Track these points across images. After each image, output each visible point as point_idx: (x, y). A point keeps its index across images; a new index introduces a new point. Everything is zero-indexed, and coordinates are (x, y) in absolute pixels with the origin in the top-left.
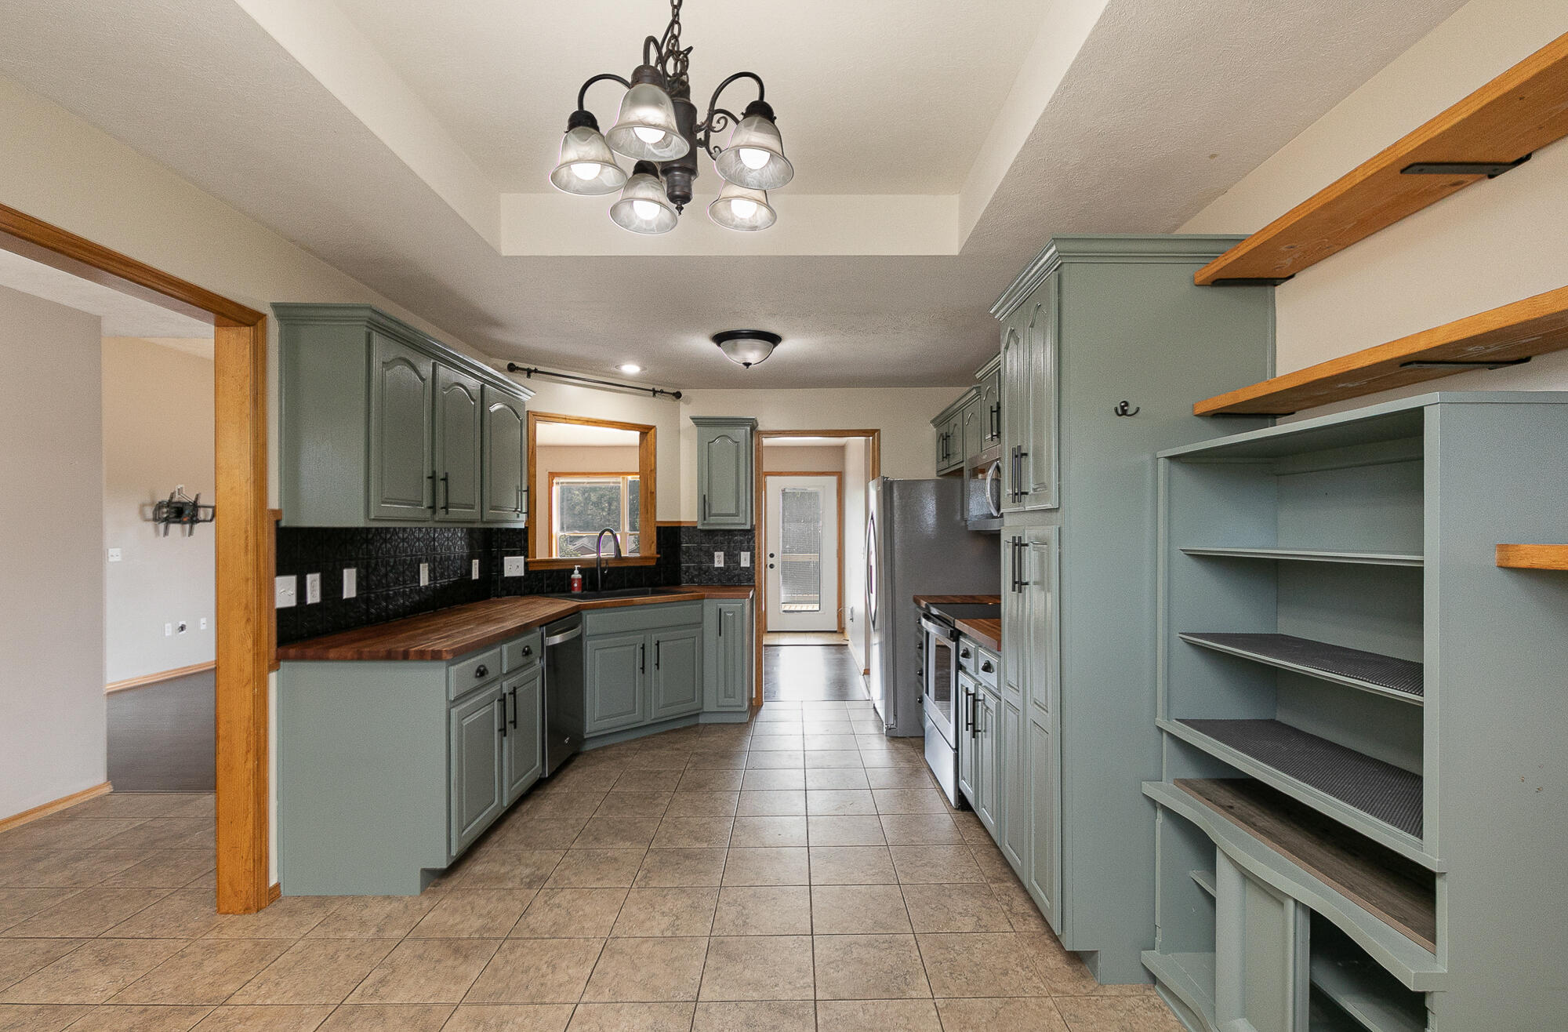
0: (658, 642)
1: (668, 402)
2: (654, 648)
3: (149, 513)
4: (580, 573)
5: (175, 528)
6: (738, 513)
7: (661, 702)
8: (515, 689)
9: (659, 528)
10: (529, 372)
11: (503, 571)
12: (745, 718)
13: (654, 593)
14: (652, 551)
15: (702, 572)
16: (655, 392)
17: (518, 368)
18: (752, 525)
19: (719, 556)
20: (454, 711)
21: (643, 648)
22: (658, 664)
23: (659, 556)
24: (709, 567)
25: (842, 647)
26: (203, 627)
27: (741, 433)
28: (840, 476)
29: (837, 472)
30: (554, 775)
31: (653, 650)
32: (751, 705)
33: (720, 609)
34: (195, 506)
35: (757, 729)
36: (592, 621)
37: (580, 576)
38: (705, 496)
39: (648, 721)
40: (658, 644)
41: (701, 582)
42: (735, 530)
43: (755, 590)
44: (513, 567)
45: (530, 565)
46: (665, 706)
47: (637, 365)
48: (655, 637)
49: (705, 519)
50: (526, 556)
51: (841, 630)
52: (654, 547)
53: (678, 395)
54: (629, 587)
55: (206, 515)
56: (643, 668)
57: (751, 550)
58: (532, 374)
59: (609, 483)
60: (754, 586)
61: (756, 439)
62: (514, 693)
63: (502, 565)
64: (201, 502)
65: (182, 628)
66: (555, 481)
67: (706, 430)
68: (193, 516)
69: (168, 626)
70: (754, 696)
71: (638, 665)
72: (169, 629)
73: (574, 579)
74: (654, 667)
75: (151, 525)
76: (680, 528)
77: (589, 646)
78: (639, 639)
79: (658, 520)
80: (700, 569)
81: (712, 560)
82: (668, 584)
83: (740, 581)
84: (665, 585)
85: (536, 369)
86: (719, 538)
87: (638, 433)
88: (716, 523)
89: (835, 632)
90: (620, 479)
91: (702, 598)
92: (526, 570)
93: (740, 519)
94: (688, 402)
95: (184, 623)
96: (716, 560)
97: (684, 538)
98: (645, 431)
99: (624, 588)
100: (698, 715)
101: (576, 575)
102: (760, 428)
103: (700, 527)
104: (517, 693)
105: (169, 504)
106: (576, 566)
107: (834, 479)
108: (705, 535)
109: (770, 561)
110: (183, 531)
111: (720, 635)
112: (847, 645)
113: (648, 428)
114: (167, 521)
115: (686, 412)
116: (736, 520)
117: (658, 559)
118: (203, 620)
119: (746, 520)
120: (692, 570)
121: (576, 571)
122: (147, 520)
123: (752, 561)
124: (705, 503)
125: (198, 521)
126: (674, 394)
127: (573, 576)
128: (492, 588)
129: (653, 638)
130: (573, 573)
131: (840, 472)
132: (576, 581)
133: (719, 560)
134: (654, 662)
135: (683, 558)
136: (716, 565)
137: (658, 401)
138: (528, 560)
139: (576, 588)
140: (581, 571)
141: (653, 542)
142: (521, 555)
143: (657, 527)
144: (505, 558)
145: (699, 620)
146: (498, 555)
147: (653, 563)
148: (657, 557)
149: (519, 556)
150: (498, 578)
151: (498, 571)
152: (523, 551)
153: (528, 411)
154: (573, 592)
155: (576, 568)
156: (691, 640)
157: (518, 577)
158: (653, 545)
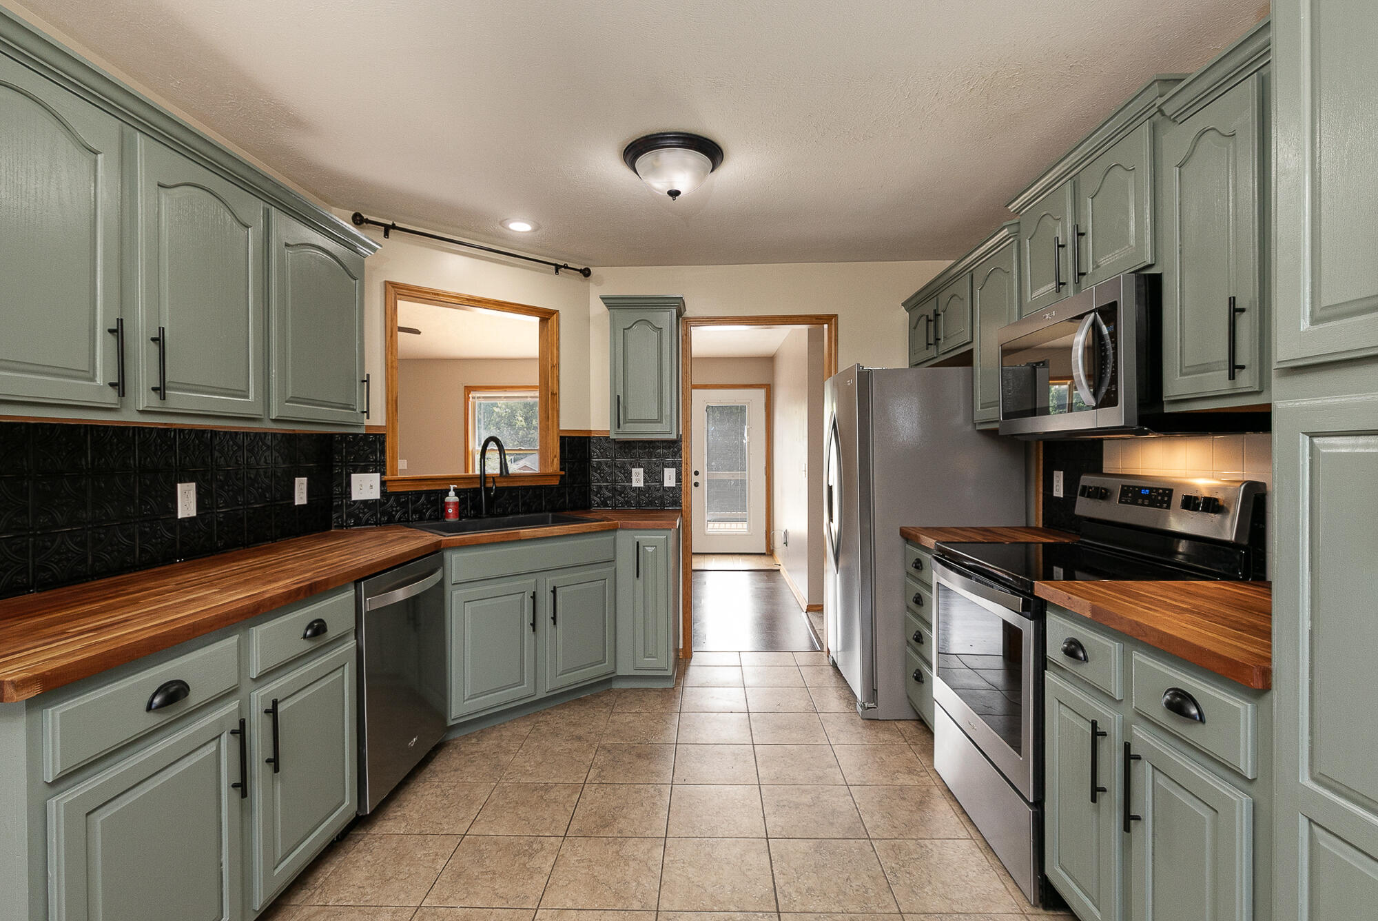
0: (555, 587)
1: (576, 280)
2: (550, 596)
4: (456, 495)
6: (662, 419)
7: (560, 669)
8: (275, 703)
9: (562, 439)
10: (387, 229)
11: (350, 494)
12: (670, 685)
13: (557, 521)
14: (555, 466)
15: (616, 493)
16: (558, 268)
17: (368, 221)
18: (678, 435)
19: (637, 474)
20: (51, 805)
21: (534, 597)
22: (554, 619)
23: (563, 473)
24: (624, 487)
25: (771, 573)
27: (666, 318)
28: (769, 389)
29: (765, 385)
30: (381, 808)
31: (548, 598)
32: (677, 658)
33: (638, 543)
35: (686, 699)
36: (459, 564)
37: (457, 499)
38: (618, 396)
39: (541, 695)
40: (554, 592)
41: (616, 506)
42: (658, 441)
43: (682, 516)
44: (366, 487)
45: (388, 484)
46: (564, 673)
47: (529, 224)
48: (550, 581)
49: (619, 427)
50: (383, 474)
51: (770, 552)
52: (557, 461)
53: (586, 273)
54: (525, 513)
56: (534, 625)
57: (677, 465)
58: (391, 232)
60: (681, 511)
61: (683, 326)
62: (273, 711)
63: (349, 484)
66: (470, 396)
67: (618, 313)
70: (681, 647)
71: (528, 619)
73: (448, 503)
74: (549, 622)
76: (589, 438)
77: (456, 598)
78: (528, 583)
79: (561, 428)
80: (615, 489)
81: (629, 478)
82: (574, 508)
83: (663, 504)
84: (572, 509)
85: (394, 224)
86: (638, 451)
87: (537, 320)
88: (634, 431)
89: (764, 554)
91: (614, 529)
92: (383, 493)
93: (664, 426)
94: (600, 283)
96: (634, 478)
97: (595, 452)
98: (546, 317)
99: (518, 513)
100: (609, 681)
101: (452, 498)
102: (688, 313)
103: (613, 436)
104: (279, 711)
106: (452, 487)
107: (762, 392)
108: (620, 448)
109: (694, 479)
111: (638, 576)
112: (779, 570)
113: (549, 313)
115: (595, 293)
116: (657, 427)
117: (562, 476)
119: (671, 428)
120: (604, 491)
121: (452, 493)
123: (678, 480)
124: (619, 405)
126: (581, 271)
127: (447, 499)
128: (334, 516)
129: (548, 582)
131: (769, 385)
132: (451, 506)
133: (638, 478)
134: (550, 614)
135: (595, 476)
136: (634, 484)
137: (564, 278)
138: (385, 478)
139: (451, 515)
140: (458, 492)
141: (555, 456)
142: (375, 472)
143: (561, 437)
144: (352, 475)
145: (611, 556)
146: (342, 471)
147: (556, 482)
148: (561, 475)
149: (372, 472)
150: (342, 502)
151: (341, 494)
152: (379, 466)
153: (385, 281)
154: (447, 520)
155: (452, 489)
156: (600, 583)
157: (372, 500)
158: (555, 459)
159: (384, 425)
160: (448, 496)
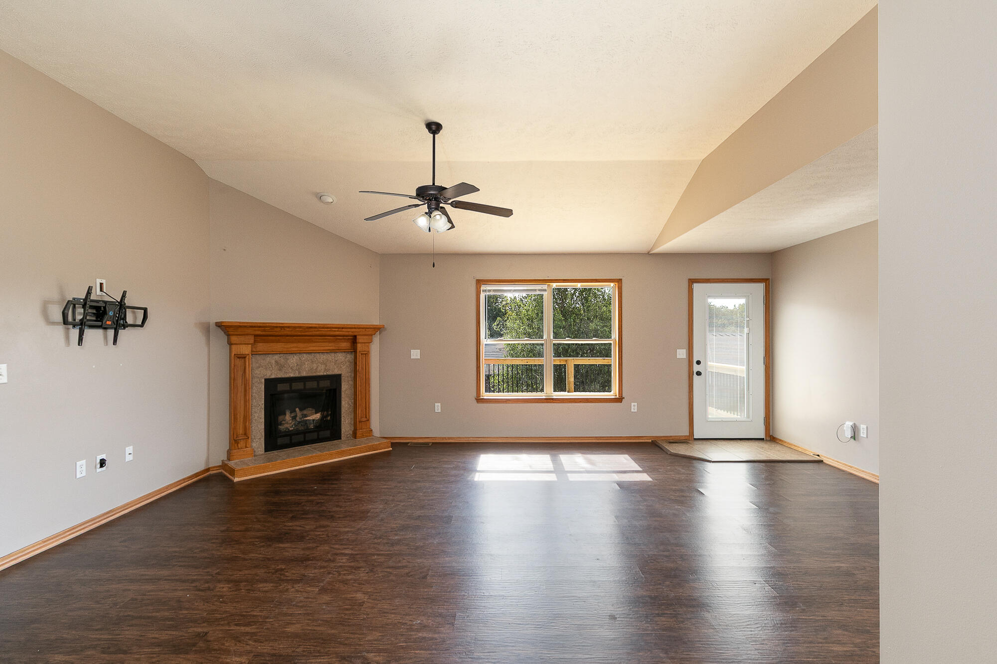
3: (56, 314)
5: (93, 335)
26: (129, 458)
28: (768, 284)
29: (764, 279)
34: (121, 306)
55: (135, 318)
59: (535, 290)
64: (128, 302)
65: (102, 463)
66: (481, 289)
68: (120, 318)
69: (81, 465)
72: (82, 468)
75: (60, 329)
89: (763, 439)
90: (545, 287)
95: (104, 456)
105: (85, 302)
107: (761, 287)
110: (106, 337)
114: (82, 325)
118: (130, 449)
122: (53, 323)
125: (125, 326)
131: (769, 279)
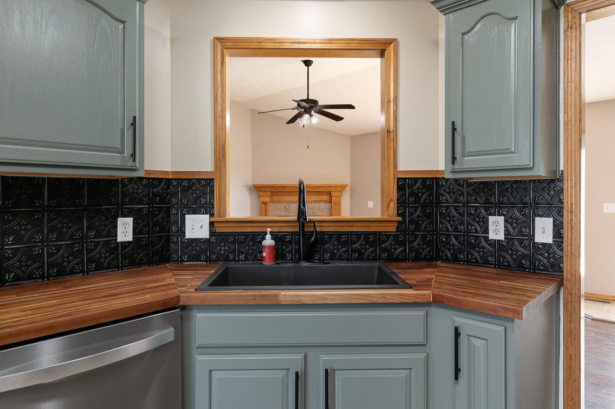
2: (321, 380)
6: (519, 149)
9: (400, 181)
11: (184, 232)
14: (392, 212)
19: (496, 223)
23: (400, 219)
24: (479, 239)
31: (319, 382)
37: (272, 242)
38: (454, 124)
44: (197, 227)
45: (215, 225)
48: (324, 359)
49: (454, 163)
50: (212, 215)
52: (393, 206)
60: (562, 277)
63: (183, 224)
73: (264, 247)
76: (437, 179)
78: (293, 359)
79: (400, 169)
81: (485, 228)
83: (533, 265)
88: (478, 167)
92: (212, 233)
93: (522, 160)
96: (491, 228)
97: (446, 197)
98: (383, 48)
101: (268, 241)
103: (448, 176)
106: (269, 229)
113: (385, 43)
117: (400, 222)
119: (533, 161)
120: (454, 242)
121: (268, 236)
123: (558, 233)
124: (453, 134)
127: (263, 242)
129: (321, 362)
130: (264, 238)
132: (267, 250)
133: (497, 228)
135: (443, 223)
136: (492, 236)
138: (213, 219)
139: (267, 259)
140: (274, 236)
141: (391, 200)
142: (206, 213)
143: (398, 179)
144: (187, 216)
145: (420, 339)
146: (178, 212)
147: (392, 228)
148: (398, 222)
149: (203, 214)
150: (178, 240)
151: (177, 231)
152: (208, 209)
153: (215, 38)
154: (263, 263)
155: (268, 232)
156: (403, 374)
157: (203, 239)
158: (392, 204)
159: (213, 171)
160: (265, 239)
